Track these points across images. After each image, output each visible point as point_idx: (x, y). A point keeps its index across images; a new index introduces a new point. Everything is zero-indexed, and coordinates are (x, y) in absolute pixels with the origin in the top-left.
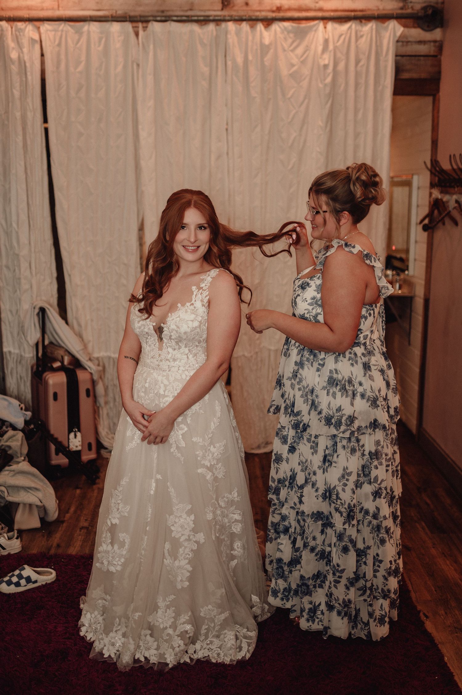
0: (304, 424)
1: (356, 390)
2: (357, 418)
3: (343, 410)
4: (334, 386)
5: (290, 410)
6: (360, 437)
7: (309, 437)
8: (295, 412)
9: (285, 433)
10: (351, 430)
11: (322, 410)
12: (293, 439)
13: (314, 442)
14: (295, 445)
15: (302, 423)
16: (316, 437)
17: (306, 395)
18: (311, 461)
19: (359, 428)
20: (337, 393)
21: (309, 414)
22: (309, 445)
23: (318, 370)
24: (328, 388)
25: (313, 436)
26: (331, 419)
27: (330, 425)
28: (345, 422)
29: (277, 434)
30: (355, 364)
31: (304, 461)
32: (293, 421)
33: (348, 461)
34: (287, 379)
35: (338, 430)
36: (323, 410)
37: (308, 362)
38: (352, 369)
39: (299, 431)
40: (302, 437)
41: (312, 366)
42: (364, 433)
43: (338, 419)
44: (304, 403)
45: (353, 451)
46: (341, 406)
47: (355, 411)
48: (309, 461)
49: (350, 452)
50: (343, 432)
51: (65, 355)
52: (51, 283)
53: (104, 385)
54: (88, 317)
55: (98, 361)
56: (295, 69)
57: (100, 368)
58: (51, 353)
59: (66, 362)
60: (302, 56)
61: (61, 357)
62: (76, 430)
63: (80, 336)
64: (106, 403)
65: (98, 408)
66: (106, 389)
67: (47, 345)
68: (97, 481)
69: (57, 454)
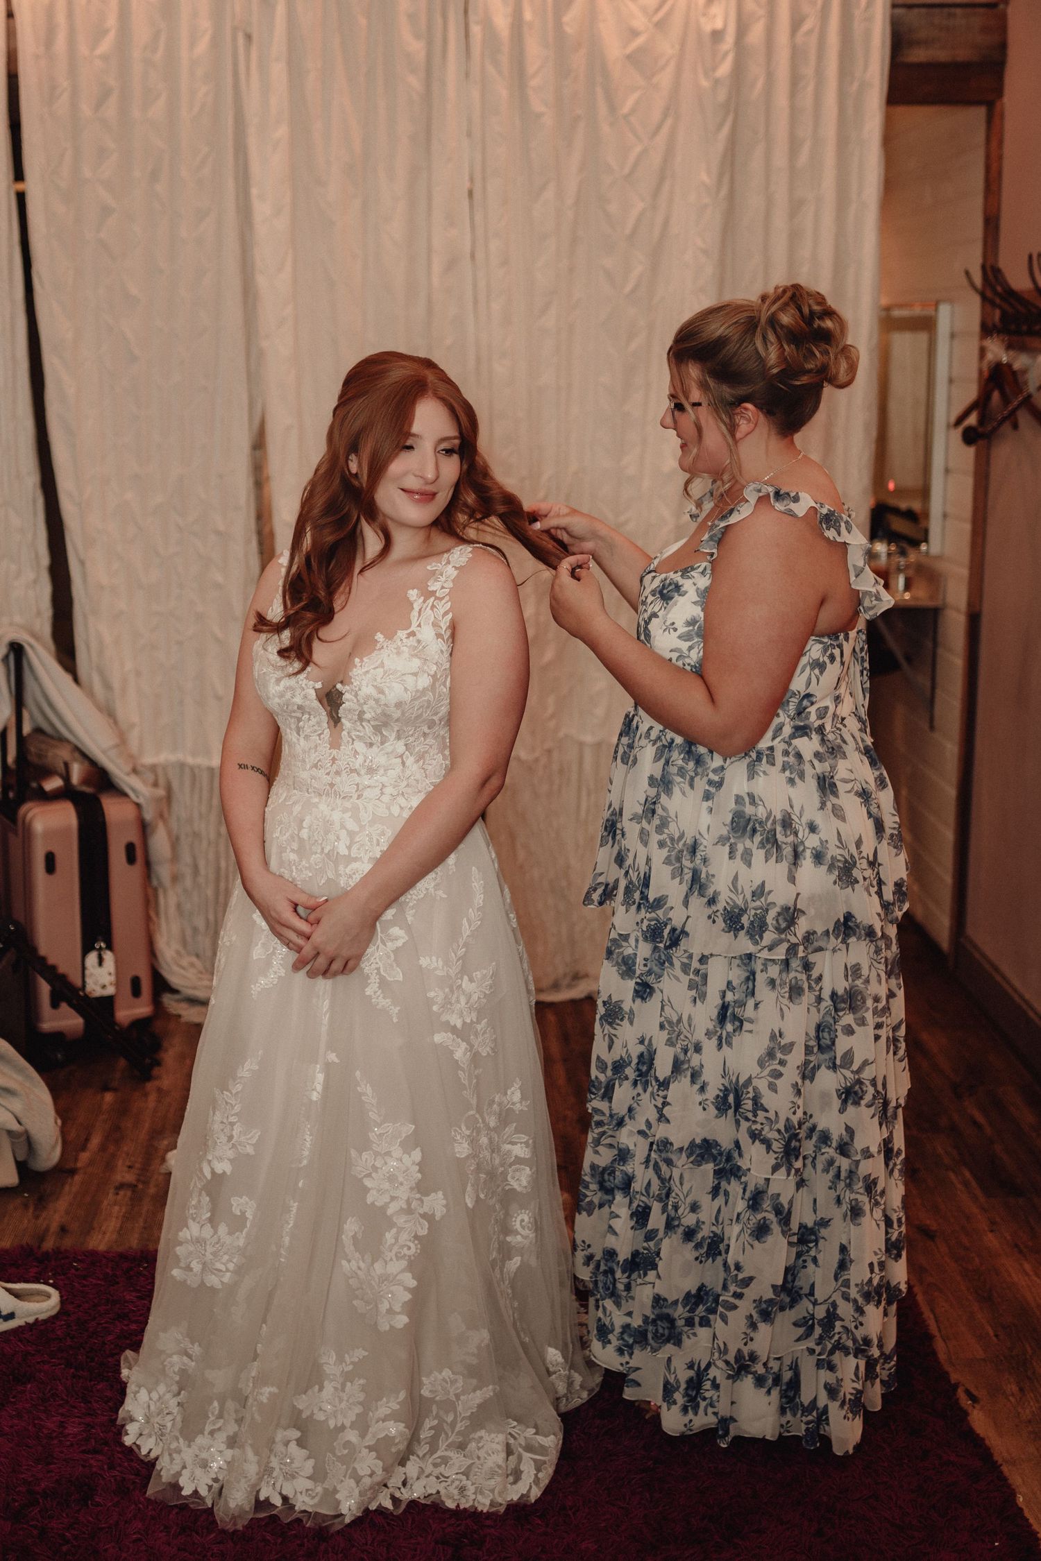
0: (674, 930)
1: (802, 842)
2: (803, 913)
3: (770, 892)
4: (748, 834)
5: (637, 895)
6: (812, 958)
7: (685, 961)
8: (651, 900)
9: (629, 951)
10: (789, 941)
11: (716, 894)
12: (645, 965)
13: (697, 972)
14: (651, 979)
15: (669, 927)
16: (703, 959)
17: (679, 859)
18: (690, 1017)
19: (809, 937)
20: (755, 851)
21: (686, 903)
22: (685, 979)
23: (707, 796)
24: (732, 840)
25: (696, 958)
26: (740, 915)
27: (738, 930)
28: (774, 922)
29: (609, 953)
30: (797, 780)
31: (675, 1019)
32: (646, 923)
33: (783, 1017)
34: (631, 820)
35: (756, 943)
36: (719, 893)
37: (682, 777)
38: (791, 791)
39: (662, 945)
40: (669, 959)
41: (692, 786)
42: (820, 949)
43: (756, 914)
44: (673, 878)
45: (795, 992)
46: (763, 884)
47: (798, 894)
48: (685, 1018)
49: (787, 995)
50: (771, 948)
51: (75, 760)
52: (35, 581)
53: (169, 833)
54: (129, 666)
55: (155, 774)
56: (640, 41)
57: (161, 792)
58: (40, 756)
59: (75, 778)
60: (657, 10)
61: (62, 765)
62: (103, 945)
63: (109, 712)
64: (175, 878)
65: (155, 890)
66: (175, 843)
67: (29, 735)
68: (156, 1071)
69: (55, 1005)
